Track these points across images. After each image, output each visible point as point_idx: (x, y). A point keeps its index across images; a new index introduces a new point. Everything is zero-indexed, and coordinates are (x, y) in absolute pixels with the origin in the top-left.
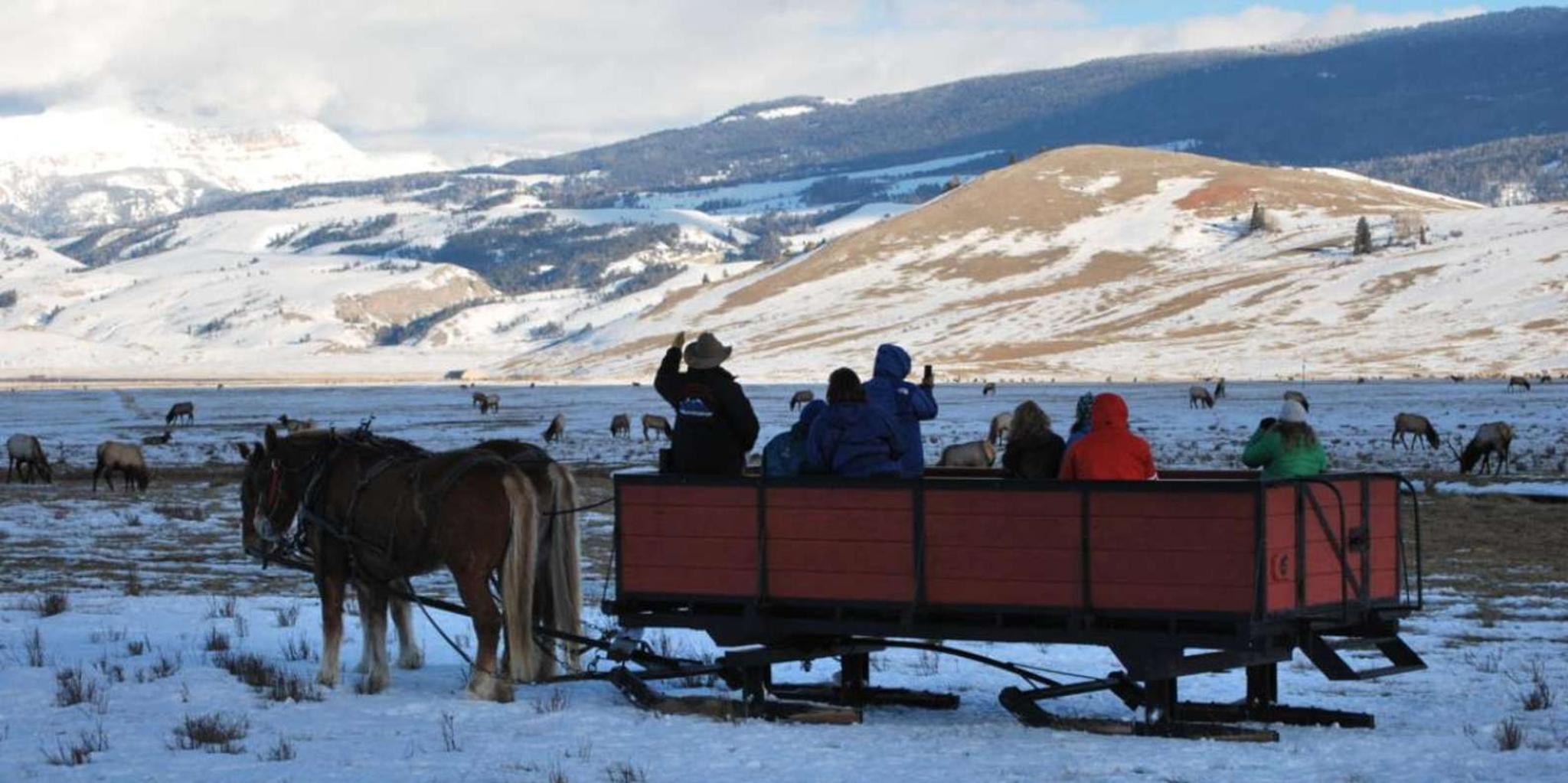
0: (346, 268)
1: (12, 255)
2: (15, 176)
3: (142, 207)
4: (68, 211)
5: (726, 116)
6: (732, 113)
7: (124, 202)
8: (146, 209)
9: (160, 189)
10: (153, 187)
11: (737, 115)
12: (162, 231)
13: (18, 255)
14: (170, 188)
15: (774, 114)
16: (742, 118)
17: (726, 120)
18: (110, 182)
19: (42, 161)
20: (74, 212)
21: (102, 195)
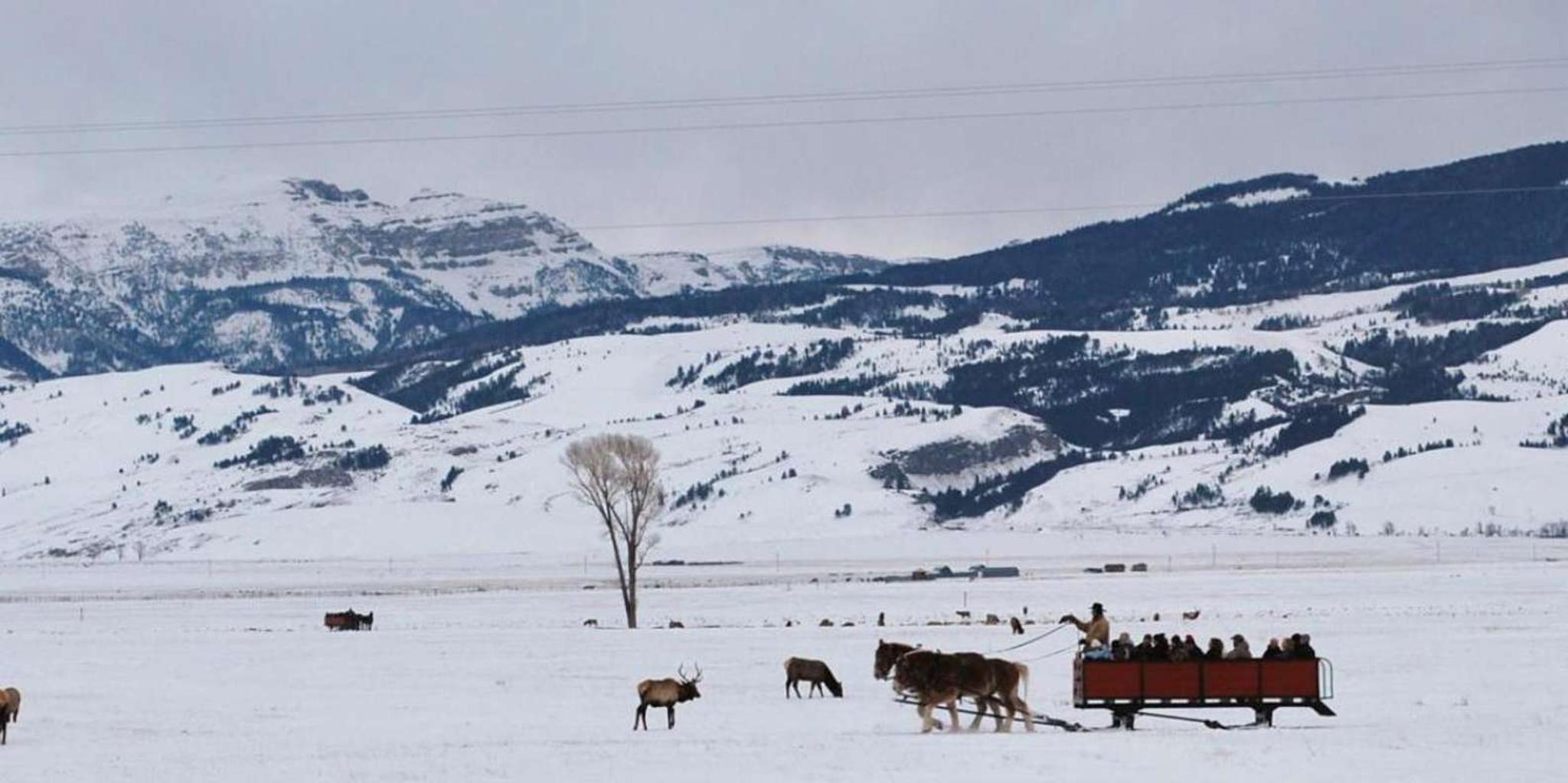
0: (845, 413)
1: (312, 397)
2: (135, 289)
3: (321, 333)
4: (215, 338)
5: (1181, 202)
6: (1190, 198)
7: (295, 326)
8: (326, 336)
9: (343, 309)
10: (332, 305)
11: (1197, 201)
12: (500, 365)
13: (322, 398)
14: (356, 306)
15: (1250, 200)
16: (1207, 205)
17: (1184, 208)
18: (272, 298)
19: (172, 269)
20: (225, 340)
21: (261, 316)
